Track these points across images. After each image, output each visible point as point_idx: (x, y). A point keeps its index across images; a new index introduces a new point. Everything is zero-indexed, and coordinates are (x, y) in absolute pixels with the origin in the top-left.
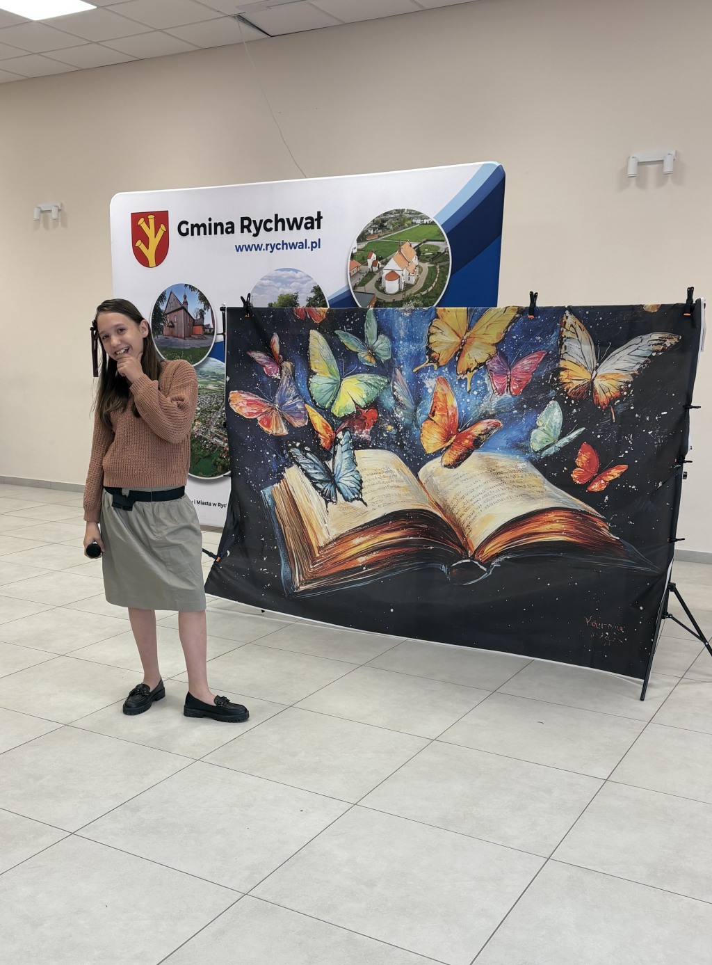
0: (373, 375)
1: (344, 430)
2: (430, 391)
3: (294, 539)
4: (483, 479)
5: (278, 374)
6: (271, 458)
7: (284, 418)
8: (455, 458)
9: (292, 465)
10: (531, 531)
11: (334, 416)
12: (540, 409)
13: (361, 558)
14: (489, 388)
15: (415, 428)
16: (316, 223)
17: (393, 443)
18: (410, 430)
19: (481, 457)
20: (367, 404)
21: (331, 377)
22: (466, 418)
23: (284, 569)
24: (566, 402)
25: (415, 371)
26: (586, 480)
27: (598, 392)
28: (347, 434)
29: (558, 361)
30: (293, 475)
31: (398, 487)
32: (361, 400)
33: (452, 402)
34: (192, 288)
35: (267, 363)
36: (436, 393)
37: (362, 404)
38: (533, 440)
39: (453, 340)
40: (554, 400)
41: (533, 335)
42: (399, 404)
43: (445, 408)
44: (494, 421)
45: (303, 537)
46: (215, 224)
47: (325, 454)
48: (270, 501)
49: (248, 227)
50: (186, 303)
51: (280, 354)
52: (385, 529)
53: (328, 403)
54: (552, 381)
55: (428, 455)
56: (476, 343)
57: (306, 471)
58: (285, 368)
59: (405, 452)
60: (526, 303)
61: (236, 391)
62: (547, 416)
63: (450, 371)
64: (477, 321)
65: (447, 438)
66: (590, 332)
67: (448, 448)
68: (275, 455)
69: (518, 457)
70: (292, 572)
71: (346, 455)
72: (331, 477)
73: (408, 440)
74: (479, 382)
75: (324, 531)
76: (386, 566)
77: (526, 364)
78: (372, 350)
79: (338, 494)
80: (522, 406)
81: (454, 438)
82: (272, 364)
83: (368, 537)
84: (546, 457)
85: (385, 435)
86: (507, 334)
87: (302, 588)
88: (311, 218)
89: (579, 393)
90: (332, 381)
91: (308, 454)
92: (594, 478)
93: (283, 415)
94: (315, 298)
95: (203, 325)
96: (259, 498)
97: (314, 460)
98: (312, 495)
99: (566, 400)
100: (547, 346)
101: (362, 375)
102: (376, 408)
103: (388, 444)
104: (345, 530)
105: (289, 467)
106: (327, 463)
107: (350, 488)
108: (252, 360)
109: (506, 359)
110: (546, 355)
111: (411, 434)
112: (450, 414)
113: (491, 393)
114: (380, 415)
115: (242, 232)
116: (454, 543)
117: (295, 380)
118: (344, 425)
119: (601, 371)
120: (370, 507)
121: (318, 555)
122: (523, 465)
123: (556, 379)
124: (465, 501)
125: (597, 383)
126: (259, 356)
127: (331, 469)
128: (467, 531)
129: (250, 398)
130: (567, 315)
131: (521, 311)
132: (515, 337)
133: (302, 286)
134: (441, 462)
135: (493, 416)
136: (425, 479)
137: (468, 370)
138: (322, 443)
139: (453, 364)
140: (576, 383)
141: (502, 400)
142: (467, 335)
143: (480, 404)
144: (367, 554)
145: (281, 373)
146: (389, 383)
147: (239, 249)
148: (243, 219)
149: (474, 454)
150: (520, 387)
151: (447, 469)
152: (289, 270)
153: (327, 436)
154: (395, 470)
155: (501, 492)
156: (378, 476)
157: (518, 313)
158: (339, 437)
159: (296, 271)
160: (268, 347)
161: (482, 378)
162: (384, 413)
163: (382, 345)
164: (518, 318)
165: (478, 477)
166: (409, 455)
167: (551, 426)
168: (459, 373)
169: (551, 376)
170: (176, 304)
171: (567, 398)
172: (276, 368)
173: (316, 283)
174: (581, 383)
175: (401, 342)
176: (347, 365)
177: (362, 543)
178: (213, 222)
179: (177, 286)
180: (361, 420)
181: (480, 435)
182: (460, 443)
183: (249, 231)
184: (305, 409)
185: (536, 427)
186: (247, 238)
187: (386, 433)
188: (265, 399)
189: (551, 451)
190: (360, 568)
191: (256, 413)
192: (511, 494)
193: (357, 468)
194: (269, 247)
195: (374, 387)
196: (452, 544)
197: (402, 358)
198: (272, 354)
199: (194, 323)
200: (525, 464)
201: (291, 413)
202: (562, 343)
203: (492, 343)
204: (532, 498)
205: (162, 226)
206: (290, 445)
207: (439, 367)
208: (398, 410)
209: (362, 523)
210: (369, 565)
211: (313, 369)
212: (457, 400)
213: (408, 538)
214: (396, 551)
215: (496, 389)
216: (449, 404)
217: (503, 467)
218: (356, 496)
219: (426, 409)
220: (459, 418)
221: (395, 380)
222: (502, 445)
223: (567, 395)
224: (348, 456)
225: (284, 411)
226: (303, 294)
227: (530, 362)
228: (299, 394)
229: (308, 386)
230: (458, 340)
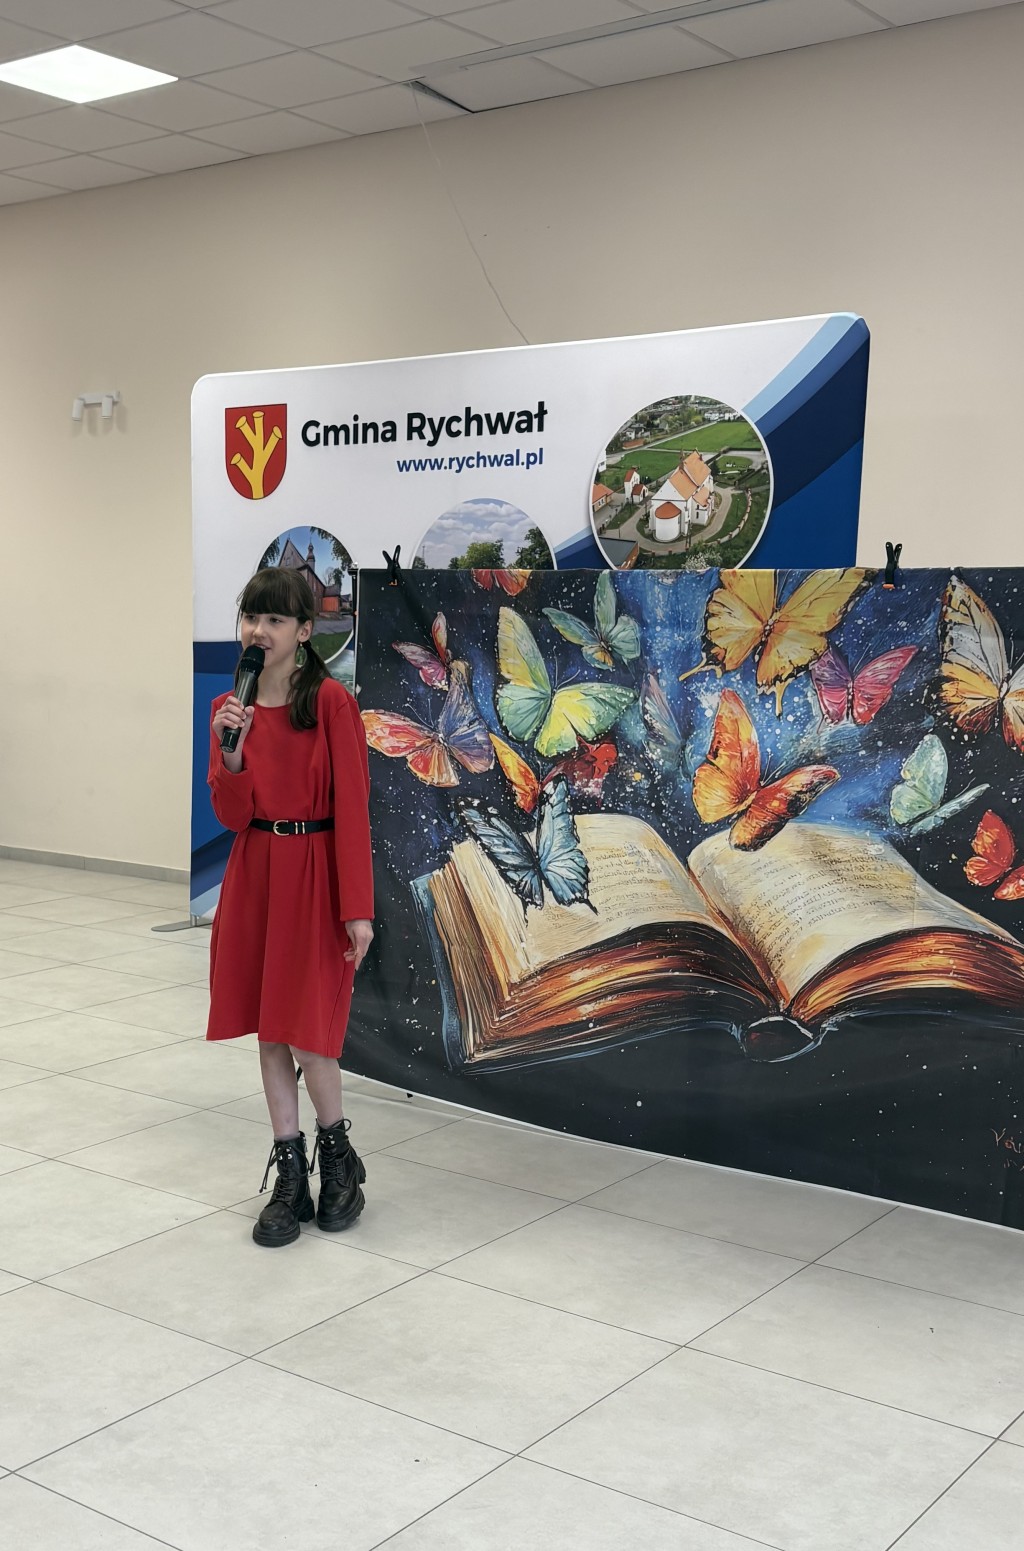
0: (609, 685)
1: (557, 780)
2: (709, 713)
3: (467, 970)
4: (806, 872)
5: (443, 682)
6: (429, 825)
7: (452, 758)
8: (755, 832)
9: (465, 838)
10: (893, 968)
11: (540, 755)
12: (908, 749)
13: (586, 1006)
14: (815, 711)
15: (683, 779)
16: (535, 422)
17: (644, 804)
18: (674, 781)
19: (801, 832)
20: (597, 735)
21: (536, 687)
22: (775, 762)
23: (448, 1022)
24: (953, 738)
25: (681, 679)
26: (991, 878)
27: (1011, 720)
28: (562, 786)
29: (939, 665)
30: (466, 854)
31: (652, 881)
32: (588, 727)
33: (749, 734)
34: (324, 534)
35: (425, 663)
36: (720, 717)
37: (589, 734)
38: (895, 805)
39: (750, 626)
40: (932, 733)
41: (893, 618)
42: (654, 736)
43: (735, 745)
44: (824, 768)
45: (483, 964)
46: (365, 425)
47: (523, 820)
48: (425, 901)
49: (419, 430)
50: (312, 558)
51: (447, 648)
52: (627, 956)
53: (530, 731)
54: (929, 700)
55: (706, 825)
56: (790, 631)
57: (489, 849)
58: (456, 673)
59: (665, 820)
60: (880, 562)
61: (372, 711)
62: (919, 761)
63: (745, 680)
64: (792, 593)
65: (741, 795)
66: (997, 614)
67: (742, 814)
68: (435, 821)
69: (868, 833)
70: (462, 1027)
71: (560, 823)
72: (532, 860)
73: (670, 799)
74: (796, 699)
75: (520, 956)
76: (629, 1024)
77: (881, 669)
78: (606, 642)
79: (546, 890)
80: (875, 742)
81: (752, 797)
82: (435, 664)
83: (597, 969)
84: (920, 836)
85: (629, 789)
86: (847, 616)
87: (480, 1057)
88: (527, 413)
89: (977, 722)
90: (538, 695)
91: (493, 820)
92: (1006, 875)
93: (450, 751)
94: (532, 549)
95: (339, 596)
96: (407, 895)
97: (505, 830)
98: (500, 892)
99: (954, 734)
100: (917, 637)
101: (590, 685)
102: (613, 741)
103: (635, 806)
104: (558, 954)
105: (459, 842)
106: (526, 836)
107: (567, 881)
108: (400, 658)
109: (845, 659)
110: (917, 654)
111: (675, 788)
112: (746, 754)
113: (818, 719)
114: (620, 755)
115: (410, 437)
116: (753, 985)
117: (472, 692)
118: (557, 771)
119: (1016, 684)
120: (601, 917)
121: (508, 998)
122: (877, 847)
123: (934, 697)
124: (773, 911)
125: (1009, 704)
126: (411, 651)
127: (534, 847)
128: (776, 965)
129: (395, 722)
130: (953, 583)
131: (871, 576)
132: (860, 622)
133: (510, 529)
134: (730, 838)
135: (822, 761)
136: (699, 869)
137: (778, 678)
138: (520, 801)
139: (749, 668)
140: (972, 705)
141: (839, 731)
142: (774, 618)
143: (798, 739)
144: (595, 1000)
145: (449, 680)
146: (636, 699)
147: (403, 466)
148: (411, 417)
149: (790, 826)
150: (871, 710)
151: (740, 851)
152: (487, 501)
153: (527, 788)
154: (647, 851)
155: (838, 895)
156: (616, 861)
157: (865, 579)
158: (548, 792)
159: (500, 503)
160: (428, 636)
161: (802, 692)
162: (628, 752)
163: (624, 633)
164: (867, 588)
165: (797, 867)
166: (672, 825)
167: (928, 780)
168: (760, 683)
169: (926, 691)
170: (295, 561)
171: (955, 730)
172: (442, 671)
173: (534, 524)
174: (980, 703)
175: (658, 629)
176: (564, 667)
177: (587, 979)
178: (360, 423)
179: (298, 531)
180: (587, 762)
181: (800, 792)
182: (764, 807)
183: (422, 437)
184: (490, 742)
185: (901, 781)
186: (418, 449)
187: (632, 787)
188: (420, 722)
189: (928, 824)
190: (583, 1025)
191: (406, 749)
192: (857, 901)
193: (579, 846)
194: (455, 463)
195: (610, 705)
196: (749, 986)
197: (660, 657)
198: (434, 646)
199: (325, 592)
200: (881, 847)
201: (465, 748)
202: (945, 634)
203: (820, 631)
204: (892, 909)
205: (276, 430)
206: (462, 803)
207: (725, 672)
208: (652, 746)
209: (588, 943)
210: (599, 1020)
211: (504, 673)
212: (757, 730)
213: (670, 974)
214: (648, 996)
215: (828, 712)
216: (744, 736)
217: (841, 851)
218: (578, 895)
219: (702, 745)
220: (762, 762)
221: (648, 694)
222: (839, 811)
223: (955, 725)
224: (564, 824)
225: (454, 744)
226: (509, 543)
227: (888, 665)
228: (479, 716)
229: (496, 703)
230: (759, 626)
